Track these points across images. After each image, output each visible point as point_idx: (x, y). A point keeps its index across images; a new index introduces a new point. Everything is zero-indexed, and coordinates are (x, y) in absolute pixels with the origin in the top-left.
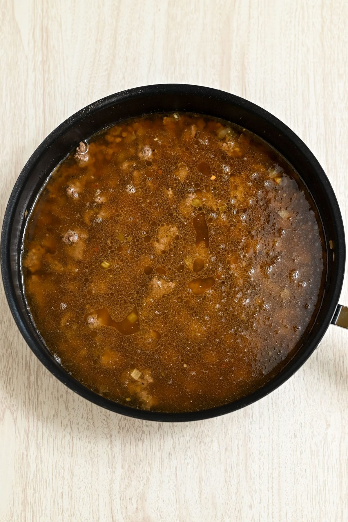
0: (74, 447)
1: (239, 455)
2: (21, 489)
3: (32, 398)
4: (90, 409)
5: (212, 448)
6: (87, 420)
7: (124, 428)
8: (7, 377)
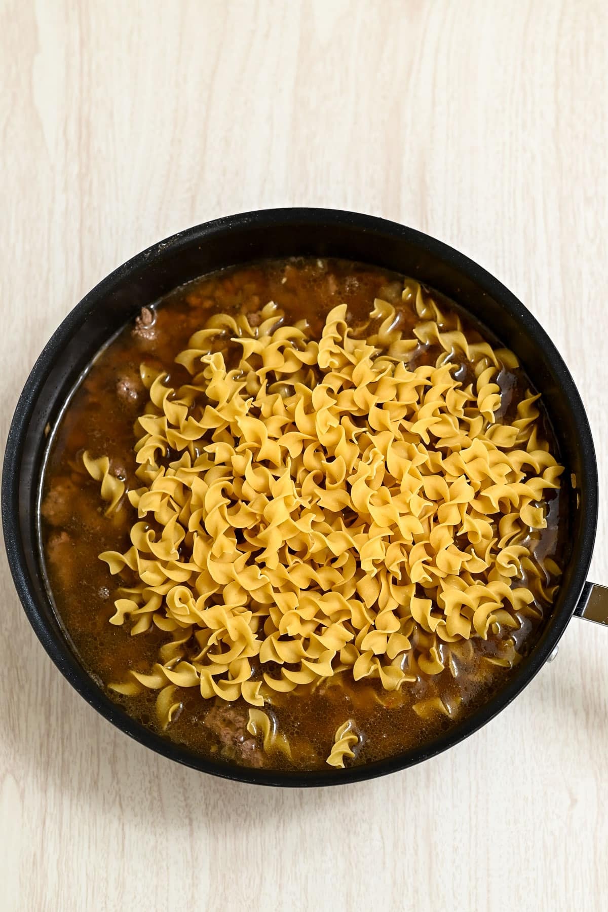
0: (126, 842)
1: (417, 855)
3: (54, 755)
7: (214, 807)
8: (9, 717)
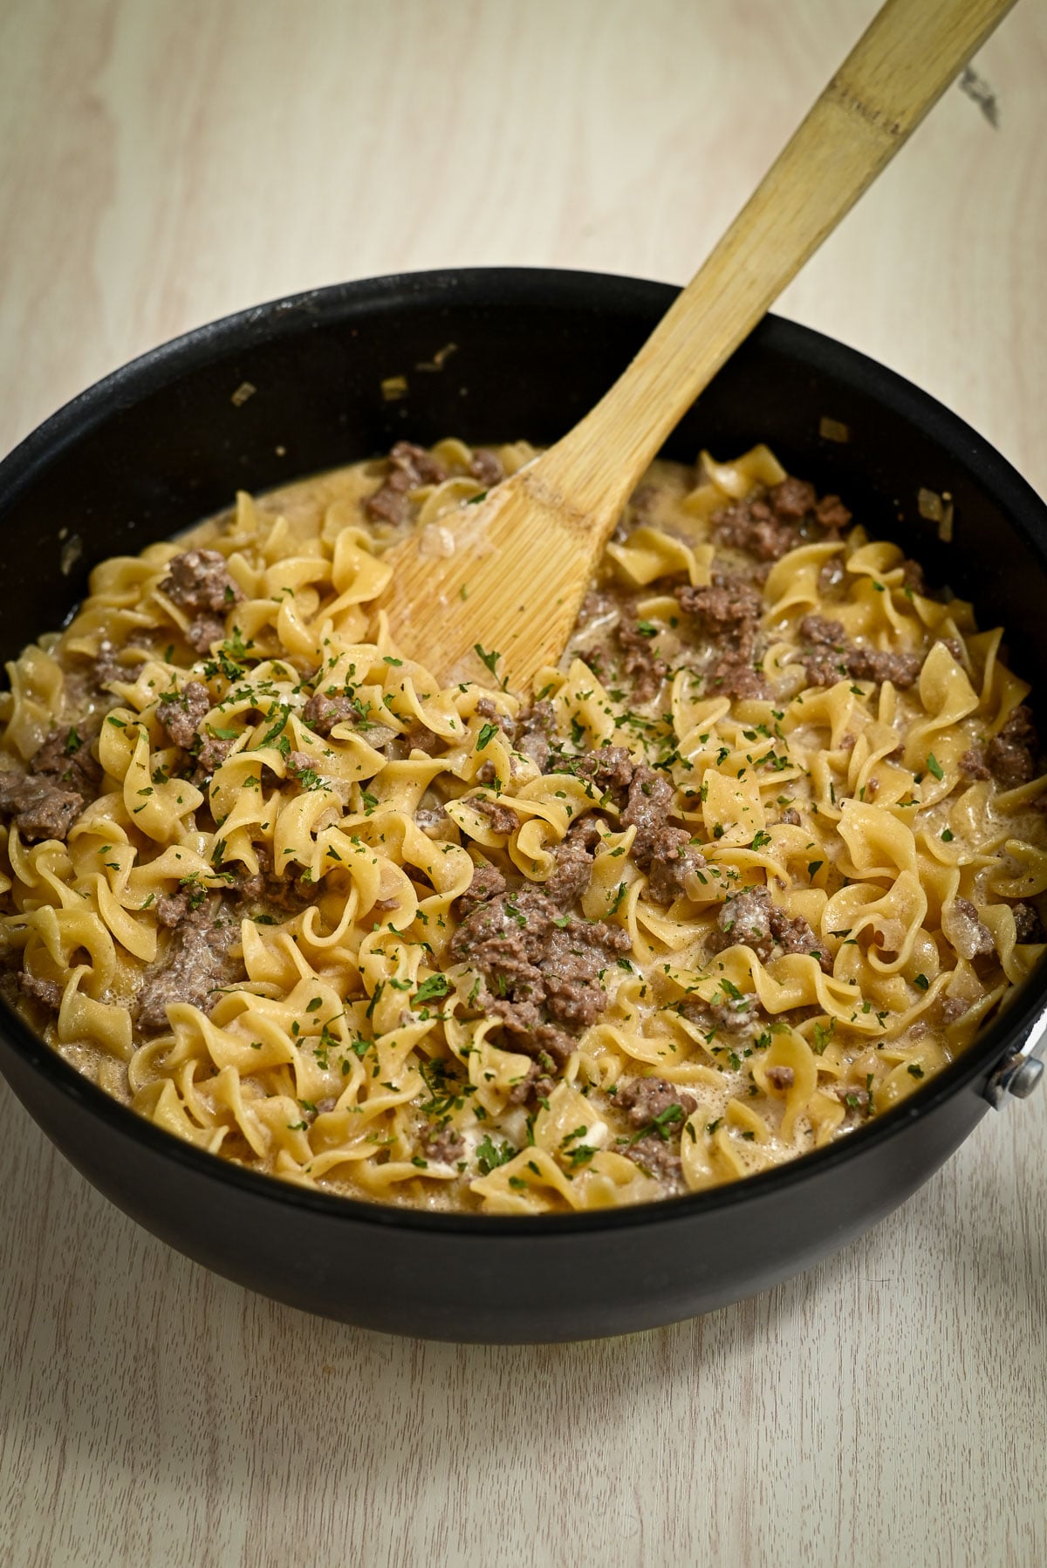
1: (716, 1552)
4: (150, 1345)
6: (132, 1383)
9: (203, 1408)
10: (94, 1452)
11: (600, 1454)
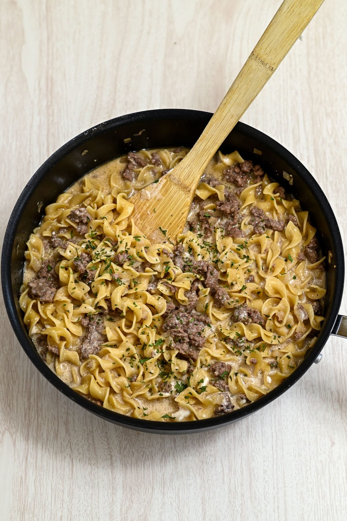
0: (74, 469)
1: (242, 475)
2: (19, 514)
3: (32, 420)
4: (91, 430)
5: (215, 468)
6: (87, 442)
7: (125, 449)
8: (7, 398)
9: (107, 447)
10: (80, 462)
11: (211, 451)
